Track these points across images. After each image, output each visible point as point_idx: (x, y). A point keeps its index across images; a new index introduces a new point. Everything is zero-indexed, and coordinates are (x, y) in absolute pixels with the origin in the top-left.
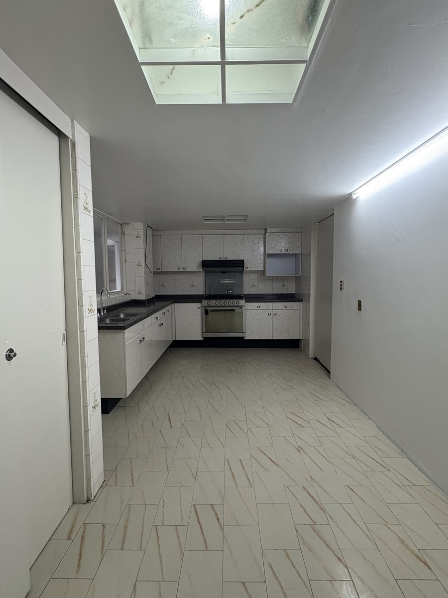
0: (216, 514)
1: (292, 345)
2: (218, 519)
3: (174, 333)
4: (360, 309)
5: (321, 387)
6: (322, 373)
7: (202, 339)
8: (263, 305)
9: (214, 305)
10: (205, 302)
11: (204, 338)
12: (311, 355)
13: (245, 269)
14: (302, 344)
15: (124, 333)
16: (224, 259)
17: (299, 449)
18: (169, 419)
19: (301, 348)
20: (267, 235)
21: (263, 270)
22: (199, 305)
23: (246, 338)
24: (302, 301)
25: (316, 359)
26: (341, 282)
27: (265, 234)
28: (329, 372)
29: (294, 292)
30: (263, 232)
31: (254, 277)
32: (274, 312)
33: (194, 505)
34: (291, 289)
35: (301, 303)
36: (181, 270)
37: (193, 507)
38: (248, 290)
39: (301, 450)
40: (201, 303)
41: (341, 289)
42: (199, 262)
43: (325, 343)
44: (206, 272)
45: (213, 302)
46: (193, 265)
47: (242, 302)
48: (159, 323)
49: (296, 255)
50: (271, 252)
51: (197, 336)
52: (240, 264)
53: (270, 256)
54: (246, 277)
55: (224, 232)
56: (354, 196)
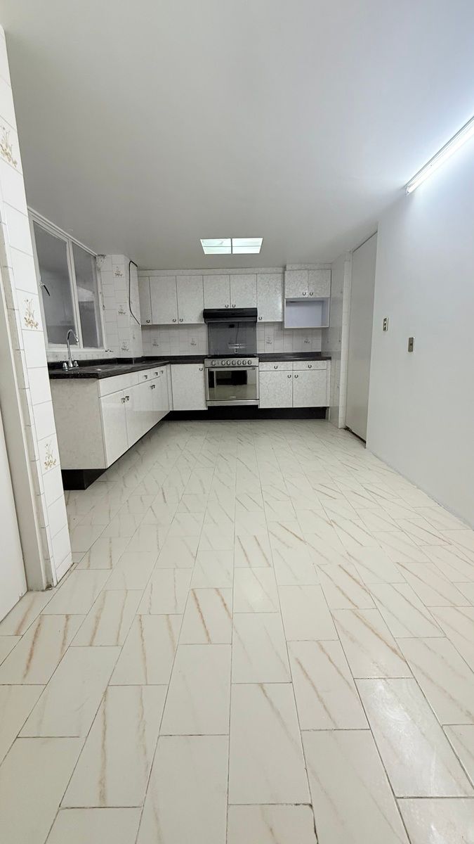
0: (223, 600)
1: (317, 414)
2: (225, 605)
3: (171, 402)
4: (411, 350)
5: (356, 457)
6: (356, 443)
7: (206, 409)
8: (282, 365)
9: (220, 365)
10: (208, 362)
11: (209, 407)
12: (341, 423)
13: (258, 321)
14: (329, 413)
15: (98, 385)
16: (232, 308)
17: (331, 523)
18: (163, 493)
19: (328, 419)
20: (286, 273)
21: (281, 320)
22: (201, 366)
23: (261, 407)
24: (330, 358)
25: (347, 429)
26: (385, 320)
27: (284, 273)
28: (365, 442)
29: (320, 351)
30: (281, 270)
31: (270, 331)
32: (296, 373)
33: (193, 590)
34: (316, 346)
35: (329, 362)
36: (177, 323)
37: (191, 592)
38: (262, 349)
39: (333, 523)
40: (203, 363)
41: (385, 329)
42: (200, 312)
43: (359, 411)
44: (210, 325)
45: (218, 362)
46: (193, 315)
47: (255, 361)
48: (150, 384)
49: (321, 302)
50: (291, 297)
51: (202, 407)
52: (252, 313)
53: (291, 303)
54: (261, 332)
55: (230, 271)
56: (410, 190)
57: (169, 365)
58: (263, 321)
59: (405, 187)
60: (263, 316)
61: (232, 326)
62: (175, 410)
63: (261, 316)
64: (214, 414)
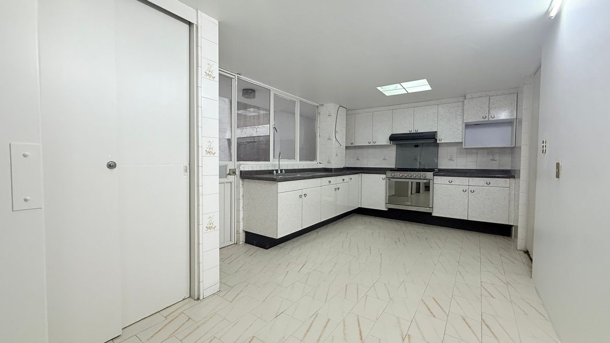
1: (504, 231)
3: (360, 201)
7: (386, 209)
8: (457, 180)
9: (399, 177)
10: (389, 174)
11: (389, 209)
13: (438, 142)
14: (513, 232)
15: (277, 185)
16: (415, 132)
20: (466, 102)
21: (460, 141)
22: (384, 176)
23: (434, 214)
24: (514, 177)
25: (527, 252)
26: (543, 142)
29: (509, 168)
31: (453, 150)
32: (472, 188)
35: (513, 180)
36: (371, 144)
38: (443, 164)
40: (386, 174)
41: (543, 151)
42: (388, 136)
44: (397, 146)
45: (397, 174)
46: (384, 140)
47: (430, 175)
48: (333, 186)
49: (511, 123)
50: (471, 120)
51: (383, 207)
52: (433, 136)
54: (442, 151)
55: (416, 104)
57: (361, 174)
58: (442, 141)
59: (548, 12)
60: (442, 138)
61: (416, 146)
62: (362, 207)
63: (442, 137)
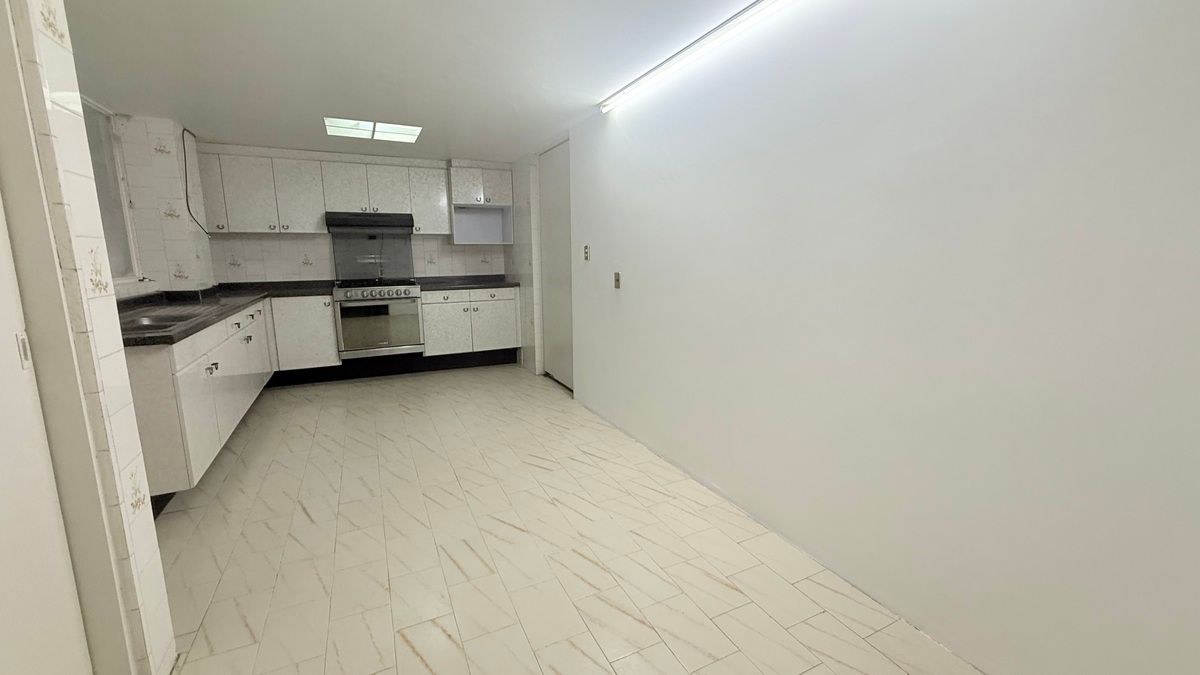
0: (444, 631)
1: (507, 357)
2: (449, 636)
3: (274, 358)
4: (617, 286)
5: (563, 411)
6: (561, 393)
7: (339, 363)
8: (454, 295)
9: (360, 297)
10: (340, 294)
11: (344, 361)
12: (539, 368)
13: (415, 232)
14: (522, 356)
15: (171, 353)
16: (372, 212)
17: (554, 502)
18: (304, 509)
19: (520, 363)
20: (452, 170)
21: (448, 233)
22: (327, 299)
23: (427, 354)
24: (518, 285)
25: (547, 375)
26: (586, 247)
27: (448, 169)
28: (572, 391)
29: (503, 273)
30: (443, 164)
31: (433, 245)
32: (474, 305)
33: (398, 632)
34: (497, 268)
35: (517, 288)
36: (277, 231)
37: (397, 635)
38: (421, 270)
39: (556, 503)
40: (331, 294)
41: (586, 258)
42: (319, 216)
43: (563, 350)
44: (334, 236)
45: (356, 293)
46: (307, 220)
47: (415, 290)
48: (242, 334)
49: (502, 210)
50: (462, 202)
51: (332, 360)
52: (406, 222)
53: (460, 209)
54: (417, 247)
55: (368, 159)
56: (604, 110)
57: (269, 300)
58: (421, 232)
59: (599, 105)
60: (422, 225)
61: (372, 237)
62: (282, 369)
63: (419, 225)
64: (352, 370)
